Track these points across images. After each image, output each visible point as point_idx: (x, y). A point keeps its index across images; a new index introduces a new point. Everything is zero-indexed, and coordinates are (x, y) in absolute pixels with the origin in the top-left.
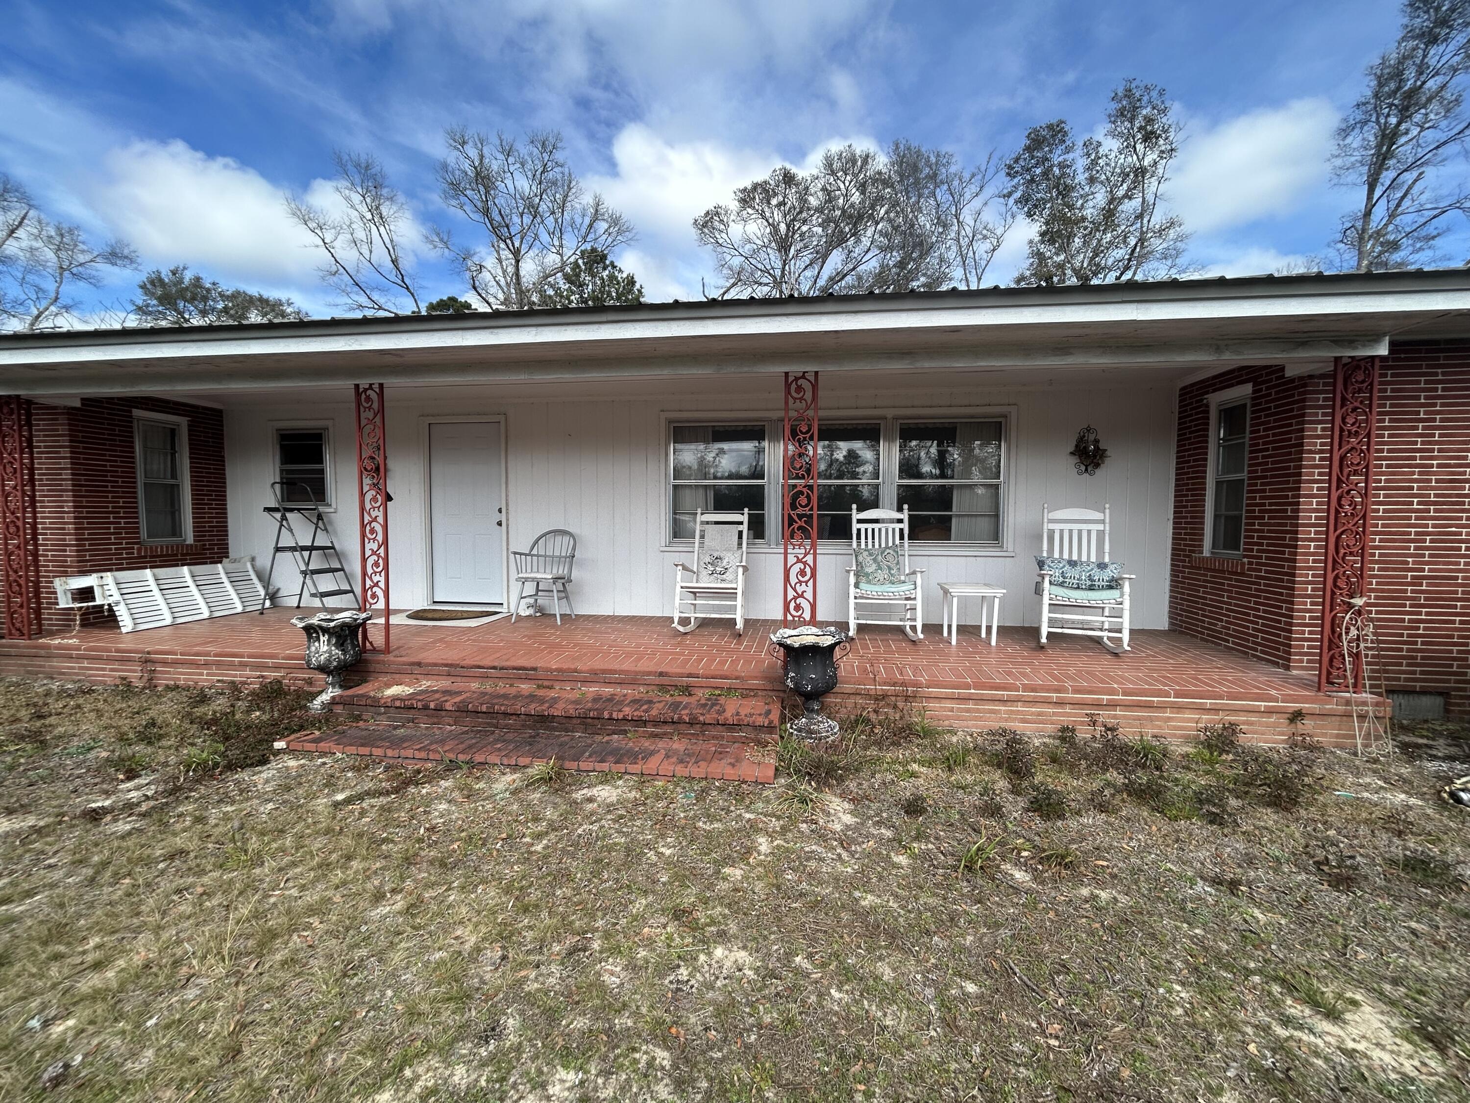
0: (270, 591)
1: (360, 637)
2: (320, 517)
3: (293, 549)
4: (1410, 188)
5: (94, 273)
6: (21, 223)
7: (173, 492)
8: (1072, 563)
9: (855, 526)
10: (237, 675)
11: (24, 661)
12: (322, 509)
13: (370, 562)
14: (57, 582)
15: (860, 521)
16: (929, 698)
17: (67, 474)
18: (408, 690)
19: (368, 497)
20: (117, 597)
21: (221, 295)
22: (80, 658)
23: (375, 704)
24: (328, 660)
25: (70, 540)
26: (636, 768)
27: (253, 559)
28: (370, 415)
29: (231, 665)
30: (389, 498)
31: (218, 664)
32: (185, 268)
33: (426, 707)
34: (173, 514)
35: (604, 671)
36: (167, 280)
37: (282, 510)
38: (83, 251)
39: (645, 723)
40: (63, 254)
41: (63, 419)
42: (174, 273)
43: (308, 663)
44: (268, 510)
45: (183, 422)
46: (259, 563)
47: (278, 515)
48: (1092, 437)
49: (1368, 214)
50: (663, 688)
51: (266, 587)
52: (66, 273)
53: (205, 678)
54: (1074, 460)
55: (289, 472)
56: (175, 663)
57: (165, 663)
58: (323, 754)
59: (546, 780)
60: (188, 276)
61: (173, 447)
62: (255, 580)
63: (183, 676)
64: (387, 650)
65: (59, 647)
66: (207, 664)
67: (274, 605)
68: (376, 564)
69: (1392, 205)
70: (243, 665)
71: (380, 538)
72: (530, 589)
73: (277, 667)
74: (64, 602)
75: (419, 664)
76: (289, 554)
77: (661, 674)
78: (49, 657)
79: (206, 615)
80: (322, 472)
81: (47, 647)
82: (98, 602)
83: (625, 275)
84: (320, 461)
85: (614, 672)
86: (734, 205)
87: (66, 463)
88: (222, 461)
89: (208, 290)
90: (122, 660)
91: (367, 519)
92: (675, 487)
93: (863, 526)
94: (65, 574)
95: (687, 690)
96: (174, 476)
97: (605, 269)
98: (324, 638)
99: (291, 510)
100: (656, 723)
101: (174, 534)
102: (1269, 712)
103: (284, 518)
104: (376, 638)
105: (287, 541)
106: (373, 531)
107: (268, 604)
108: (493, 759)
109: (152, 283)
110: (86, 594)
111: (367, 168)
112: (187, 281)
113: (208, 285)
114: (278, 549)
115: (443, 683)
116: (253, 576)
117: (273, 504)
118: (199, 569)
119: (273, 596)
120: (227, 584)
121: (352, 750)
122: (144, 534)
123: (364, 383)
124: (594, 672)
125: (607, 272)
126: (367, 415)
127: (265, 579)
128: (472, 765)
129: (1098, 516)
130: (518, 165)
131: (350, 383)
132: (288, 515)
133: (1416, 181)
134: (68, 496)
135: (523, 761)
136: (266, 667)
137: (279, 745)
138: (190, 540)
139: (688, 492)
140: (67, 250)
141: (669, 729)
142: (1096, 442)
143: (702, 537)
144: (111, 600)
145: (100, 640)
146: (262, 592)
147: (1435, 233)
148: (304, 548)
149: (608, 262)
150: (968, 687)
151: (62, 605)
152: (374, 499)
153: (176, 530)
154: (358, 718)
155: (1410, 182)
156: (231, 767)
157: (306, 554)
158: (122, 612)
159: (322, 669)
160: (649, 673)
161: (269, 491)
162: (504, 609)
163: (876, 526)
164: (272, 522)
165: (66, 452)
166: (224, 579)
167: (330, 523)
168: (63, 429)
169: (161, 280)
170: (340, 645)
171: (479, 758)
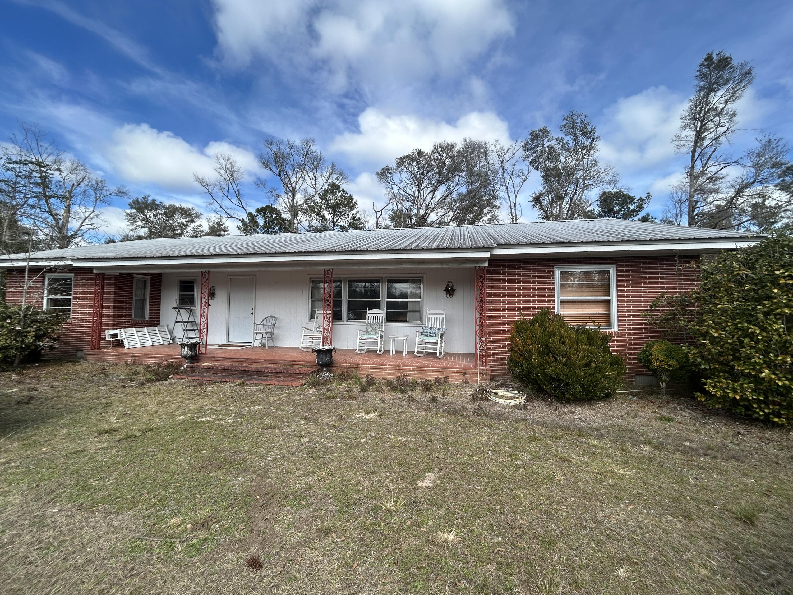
0: (173, 337)
1: (197, 349)
2: (191, 311)
3: (181, 322)
4: (711, 155)
5: (110, 199)
6: (82, 181)
7: (144, 302)
8: (431, 328)
9: (367, 315)
10: (159, 361)
11: (96, 356)
12: (192, 308)
13: (202, 325)
14: (106, 332)
15: (369, 314)
16: (362, 368)
17: (112, 297)
18: (210, 364)
19: (203, 305)
20: (124, 337)
21: (163, 207)
22: (113, 355)
23: (199, 367)
24: (187, 354)
25: (111, 318)
26: (264, 382)
27: (168, 326)
28: (205, 280)
29: (159, 358)
30: (209, 305)
31: (155, 357)
32: (149, 196)
33: (213, 368)
34: (143, 309)
35: (268, 360)
36: (140, 201)
37: (178, 309)
38: (106, 190)
39: (274, 373)
40: (98, 192)
41: (113, 279)
42: (144, 198)
43: (181, 355)
44: (174, 308)
45: (149, 277)
46: (170, 327)
47: (177, 310)
48: (451, 285)
49: (693, 167)
50: (285, 365)
51: (171, 336)
52: (98, 200)
53: (150, 361)
54: (445, 292)
55: (182, 295)
56: (142, 357)
57: (139, 357)
58: (182, 379)
59: (240, 384)
60: (150, 199)
61: (145, 287)
62: (168, 333)
63: (144, 361)
64: (206, 353)
65: (107, 352)
66: (151, 357)
67: (174, 342)
68: (204, 326)
69: (704, 162)
70: (162, 358)
71: (206, 318)
72: (259, 336)
73: (172, 358)
74: (108, 338)
75: (214, 357)
76: (180, 324)
77: (285, 361)
78: (104, 355)
79: (151, 344)
80: (193, 295)
81: (104, 352)
82: (119, 338)
83: (348, 195)
84: (193, 290)
85: (271, 360)
86: (395, 166)
87: (112, 293)
88: (160, 291)
89: (158, 205)
90: (126, 356)
91: (202, 312)
92: (312, 301)
93: (370, 315)
94: (108, 329)
95: (292, 366)
96: (144, 297)
97: (339, 192)
98: (186, 348)
99: (182, 308)
100: (277, 373)
101: (142, 317)
102: (457, 372)
103: (179, 311)
104: (203, 349)
105: (179, 319)
106: (204, 316)
107: (171, 341)
108: (228, 380)
109: (134, 203)
110: (115, 336)
111: (228, 159)
112: (149, 202)
113: (158, 203)
114: (176, 322)
115: (221, 363)
116: (167, 332)
117: (176, 307)
118: (150, 329)
119: (174, 339)
120: (158, 334)
121: (190, 378)
122: (133, 316)
123: (204, 270)
124: (265, 360)
125: (340, 194)
126: (204, 280)
127: (171, 332)
128: (222, 382)
129: (442, 312)
130: (296, 152)
131: (200, 270)
132: (180, 310)
133: (713, 152)
134: (112, 304)
135: (235, 381)
136: (169, 358)
137: (171, 376)
138: (147, 319)
139: (317, 302)
140: (99, 190)
141: (280, 375)
142: (453, 286)
143: (317, 318)
144: (122, 338)
145: (119, 350)
146: (170, 337)
147: (721, 176)
148: (185, 322)
149: (341, 189)
150: (373, 364)
151: (107, 339)
152: (205, 306)
153: (143, 315)
154: (194, 372)
155: (710, 153)
156: (157, 380)
157: (186, 324)
158: (126, 342)
159: (185, 357)
160: (281, 360)
161: (175, 302)
162: (252, 345)
163: (379, 315)
164: (175, 312)
165: (113, 290)
166: (158, 332)
167: (195, 313)
168: (113, 282)
169: (138, 201)
170: (191, 350)
171: (224, 380)
